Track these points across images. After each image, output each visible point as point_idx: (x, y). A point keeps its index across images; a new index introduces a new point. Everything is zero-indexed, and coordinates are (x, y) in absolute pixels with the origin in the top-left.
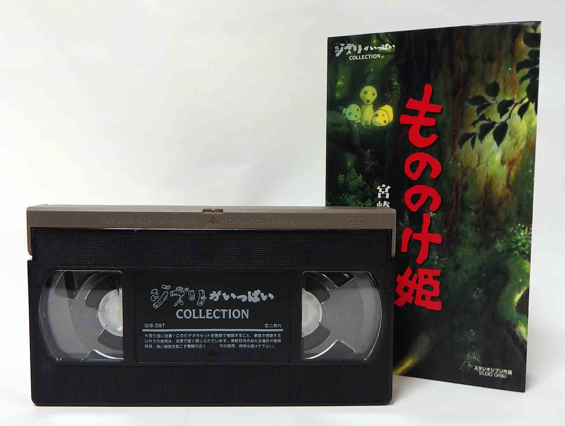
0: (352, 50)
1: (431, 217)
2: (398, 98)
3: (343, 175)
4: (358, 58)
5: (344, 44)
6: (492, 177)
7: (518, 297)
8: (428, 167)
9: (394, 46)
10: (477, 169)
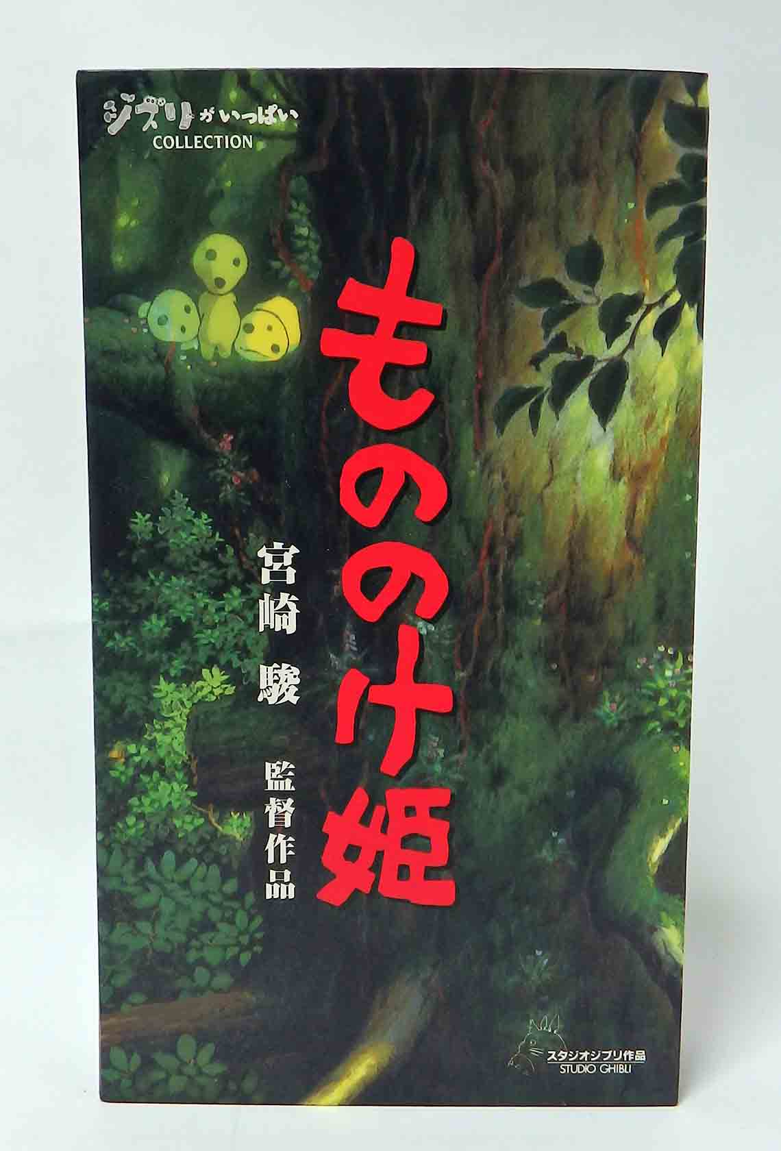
0: (160, 116)
1: (421, 635)
2: (315, 275)
3: (148, 516)
4: (182, 143)
5: (133, 96)
6: (586, 518)
7: (660, 847)
8: (408, 486)
9: (295, 115)
10: (548, 491)
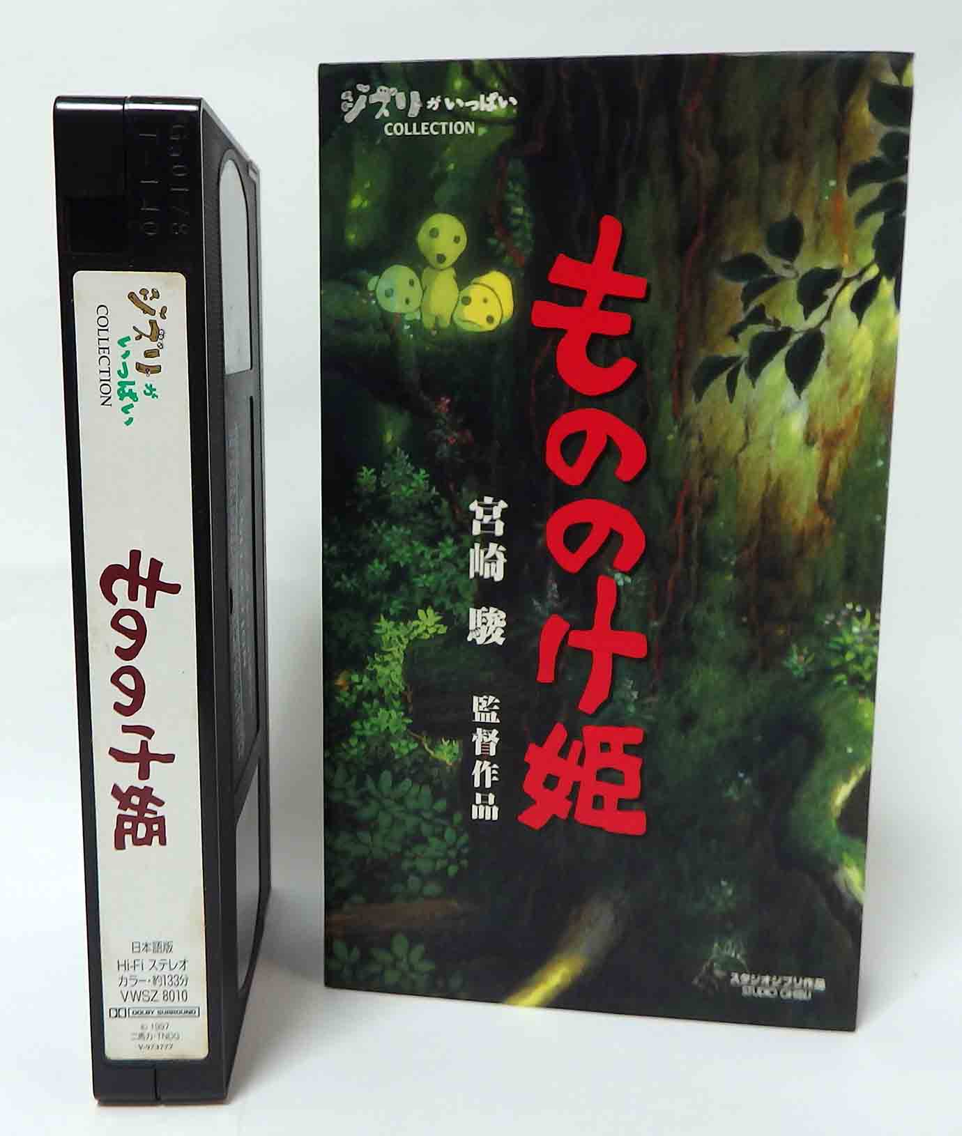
0: (392, 104)
1: (618, 587)
2: (528, 251)
3: (372, 470)
4: (410, 130)
5: (368, 87)
6: (779, 481)
7: (843, 793)
8: (610, 449)
9: (514, 101)
10: (742, 455)
